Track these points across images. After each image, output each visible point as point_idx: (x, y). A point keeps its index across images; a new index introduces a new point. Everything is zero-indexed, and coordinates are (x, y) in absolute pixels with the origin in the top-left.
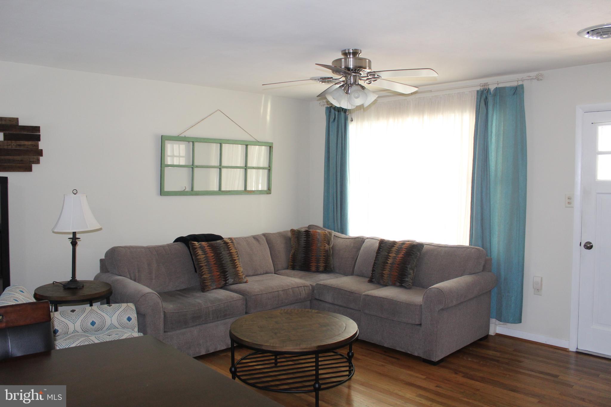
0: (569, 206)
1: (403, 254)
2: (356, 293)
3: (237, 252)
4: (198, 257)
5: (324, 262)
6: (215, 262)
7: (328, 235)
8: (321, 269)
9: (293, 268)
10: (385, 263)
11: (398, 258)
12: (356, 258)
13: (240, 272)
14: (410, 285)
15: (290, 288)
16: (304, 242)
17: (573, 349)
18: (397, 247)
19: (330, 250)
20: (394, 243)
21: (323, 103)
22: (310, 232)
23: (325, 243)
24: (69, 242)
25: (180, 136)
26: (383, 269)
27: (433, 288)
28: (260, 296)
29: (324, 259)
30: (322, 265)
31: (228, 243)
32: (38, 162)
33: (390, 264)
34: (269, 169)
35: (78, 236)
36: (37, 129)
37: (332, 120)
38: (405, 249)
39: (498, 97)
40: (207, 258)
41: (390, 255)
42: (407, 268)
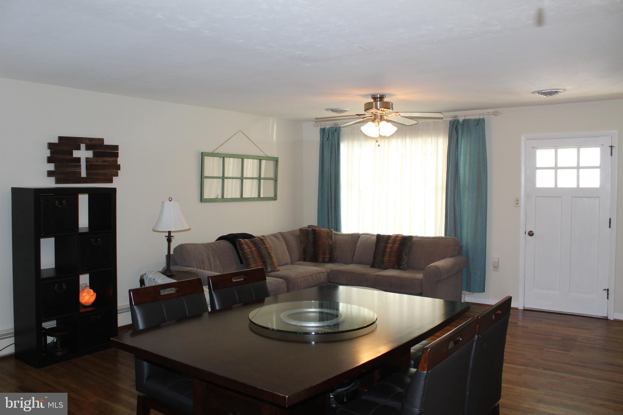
0: (517, 205)
1: (398, 245)
2: (367, 275)
3: (270, 247)
4: (245, 251)
5: (329, 254)
6: (258, 254)
7: (330, 233)
8: (327, 260)
9: (305, 260)
10: (384, 252)
11: (394, 248)
12: (354, 250)
13: (275, 262)
14: (405, 267)
15: (314, 273)
16: (312, 238)
17: (521, 308)
18: (393, 239)
19: (333, 244)
20: (389, 237)
21: (317, 125)
22: (316, 230)
23: (329, 239)
24: (166, 239)
25: (214, 152)
26: (383, 256)
27: (431, 266)
28: (296, 279)
29: (329, 251)
30: (327, 256)
31: (263, 240)
32: (117, 175)
33: (389, 252)
34: (275, 180)
35: (172, 234)
36: (116, 147)
37: (325, 139)
38: (399, 240)
39: (465, 126)
40: (251, 251)
41: (387, 245)
42: (403, 254)
